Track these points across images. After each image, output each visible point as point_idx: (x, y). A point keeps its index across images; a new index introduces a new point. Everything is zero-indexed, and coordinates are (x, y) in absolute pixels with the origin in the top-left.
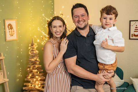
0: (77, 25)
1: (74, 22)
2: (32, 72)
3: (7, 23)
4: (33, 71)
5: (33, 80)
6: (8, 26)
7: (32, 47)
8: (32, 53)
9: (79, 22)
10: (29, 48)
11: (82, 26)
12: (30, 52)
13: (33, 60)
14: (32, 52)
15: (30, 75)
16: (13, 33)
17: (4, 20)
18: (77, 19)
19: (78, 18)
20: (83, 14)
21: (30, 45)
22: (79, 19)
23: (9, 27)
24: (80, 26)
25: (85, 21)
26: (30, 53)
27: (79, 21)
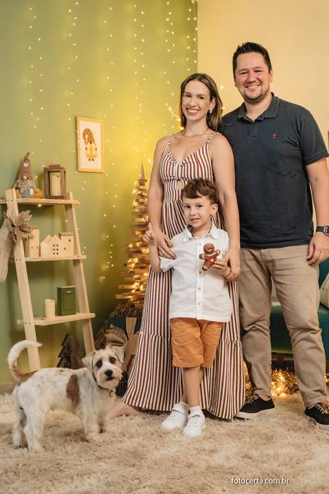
0: (242, 90)
1: (237, 85)
2: (140, 252)
3: (83, 125)
4: (144, 250)
5: (142, 274)
6: (84, 134)
7: (141, 187)
8: (142, 203)
9: (248, 84)
10: (135, 191)
11: (254, 95)
12: (137, 200)
13: (143, 220)
14: (141, 200)
15: (136, 260)
16: (94, 153)
17: (76, 119)
18: (243, 78)
19: (246, 75)
20: (258, 68)
21: (136, 183)
22: (248, 78)
23: (87, 136)
24: (249, 94)
25: (261, 83)
26: (135, 204)
27: (250, 83)
